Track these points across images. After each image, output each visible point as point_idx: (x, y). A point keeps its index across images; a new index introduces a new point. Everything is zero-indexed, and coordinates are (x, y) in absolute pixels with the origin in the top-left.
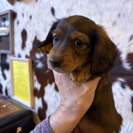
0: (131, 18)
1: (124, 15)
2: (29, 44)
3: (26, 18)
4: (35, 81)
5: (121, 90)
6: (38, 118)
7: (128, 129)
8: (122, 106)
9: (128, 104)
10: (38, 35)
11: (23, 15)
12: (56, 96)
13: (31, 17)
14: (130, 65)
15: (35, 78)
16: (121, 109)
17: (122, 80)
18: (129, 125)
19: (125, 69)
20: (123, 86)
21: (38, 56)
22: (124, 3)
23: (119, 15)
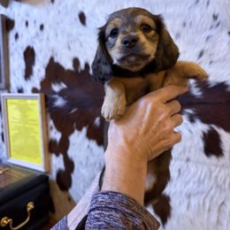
0: (200, 28)
1: (191, 24)
2: (39, 71)
3: (33, 29)
4: (51, 128)
5: (190, 125)
6: (57, 187)
7: (200, 177)
8: (191, 147)
9: (198, 144)
10: (56, 55)
11: (27, 24)
12: (89, 147)
13: (42, 27)
14: (201, 91)
15: (51, 123)
16: (190, 151)
17: (190, 111)
18: (202, 172)
19: (193, 96)
20: (192, 120)
21: (56, 88)
22: (190, 8)
23: (184, 24)
